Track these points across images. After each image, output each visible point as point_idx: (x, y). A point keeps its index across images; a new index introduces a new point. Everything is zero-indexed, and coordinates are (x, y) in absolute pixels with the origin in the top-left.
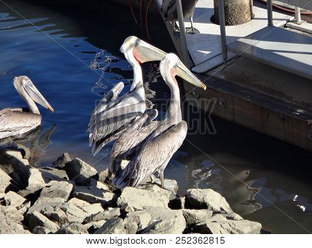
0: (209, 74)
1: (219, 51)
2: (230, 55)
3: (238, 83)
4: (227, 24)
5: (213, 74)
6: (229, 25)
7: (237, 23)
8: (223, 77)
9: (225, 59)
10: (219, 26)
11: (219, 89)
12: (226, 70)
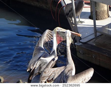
0: (88, 43)
1: (93, 32)
2: (98, 34)
3: (102, 48)
4: (97, 19)
5: (90, 43)
6: (98, 20)
7: (101, 19)
8: (94, 44)
9: (96, 36)
10: (93, 20)
11: (93, 50)
12: (96, 41)
